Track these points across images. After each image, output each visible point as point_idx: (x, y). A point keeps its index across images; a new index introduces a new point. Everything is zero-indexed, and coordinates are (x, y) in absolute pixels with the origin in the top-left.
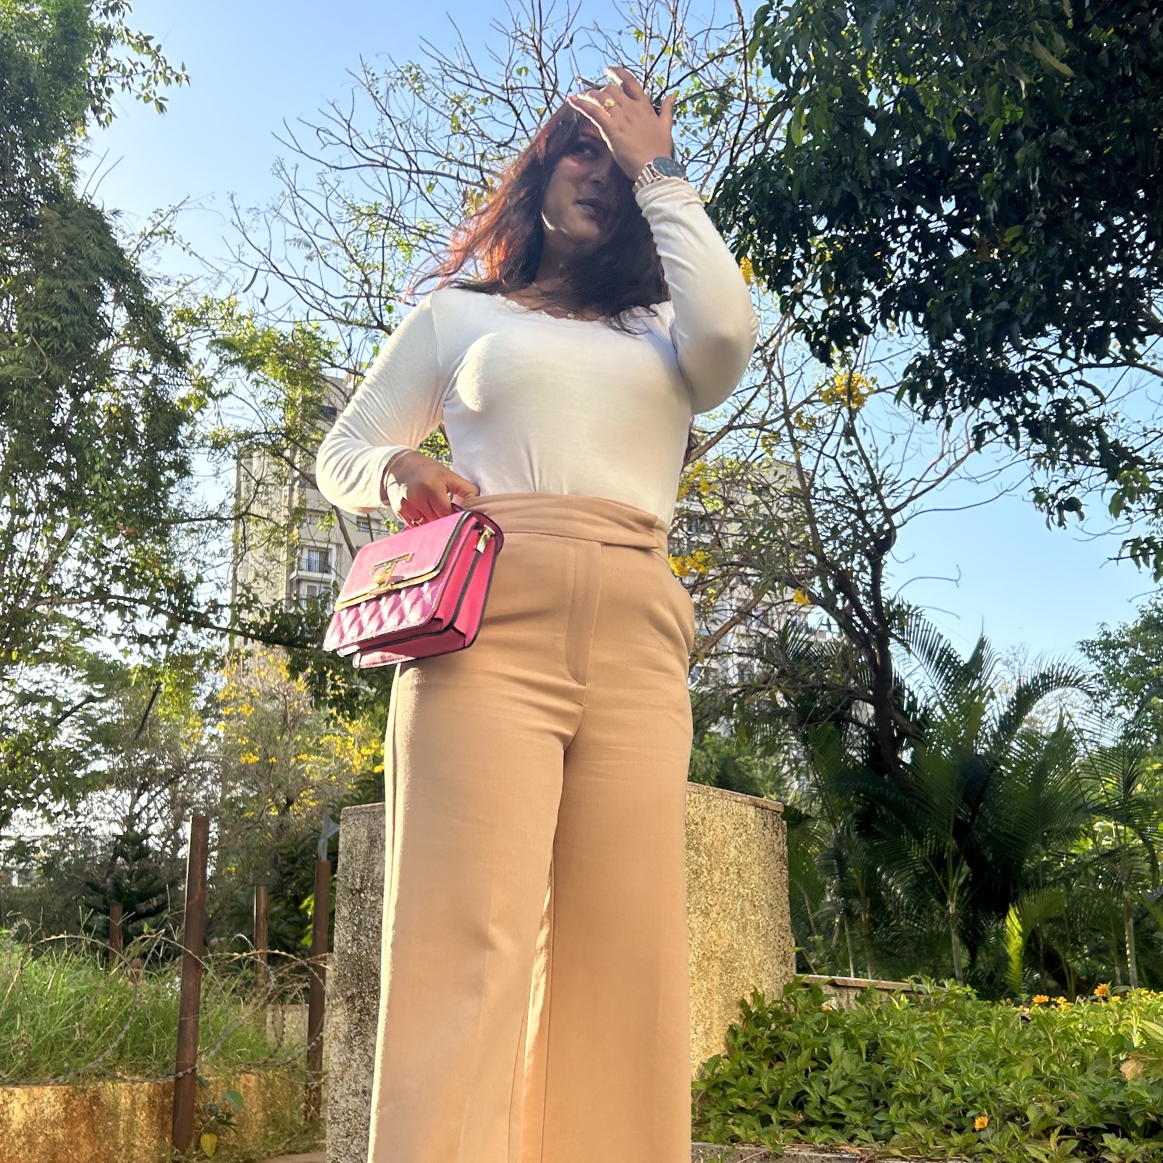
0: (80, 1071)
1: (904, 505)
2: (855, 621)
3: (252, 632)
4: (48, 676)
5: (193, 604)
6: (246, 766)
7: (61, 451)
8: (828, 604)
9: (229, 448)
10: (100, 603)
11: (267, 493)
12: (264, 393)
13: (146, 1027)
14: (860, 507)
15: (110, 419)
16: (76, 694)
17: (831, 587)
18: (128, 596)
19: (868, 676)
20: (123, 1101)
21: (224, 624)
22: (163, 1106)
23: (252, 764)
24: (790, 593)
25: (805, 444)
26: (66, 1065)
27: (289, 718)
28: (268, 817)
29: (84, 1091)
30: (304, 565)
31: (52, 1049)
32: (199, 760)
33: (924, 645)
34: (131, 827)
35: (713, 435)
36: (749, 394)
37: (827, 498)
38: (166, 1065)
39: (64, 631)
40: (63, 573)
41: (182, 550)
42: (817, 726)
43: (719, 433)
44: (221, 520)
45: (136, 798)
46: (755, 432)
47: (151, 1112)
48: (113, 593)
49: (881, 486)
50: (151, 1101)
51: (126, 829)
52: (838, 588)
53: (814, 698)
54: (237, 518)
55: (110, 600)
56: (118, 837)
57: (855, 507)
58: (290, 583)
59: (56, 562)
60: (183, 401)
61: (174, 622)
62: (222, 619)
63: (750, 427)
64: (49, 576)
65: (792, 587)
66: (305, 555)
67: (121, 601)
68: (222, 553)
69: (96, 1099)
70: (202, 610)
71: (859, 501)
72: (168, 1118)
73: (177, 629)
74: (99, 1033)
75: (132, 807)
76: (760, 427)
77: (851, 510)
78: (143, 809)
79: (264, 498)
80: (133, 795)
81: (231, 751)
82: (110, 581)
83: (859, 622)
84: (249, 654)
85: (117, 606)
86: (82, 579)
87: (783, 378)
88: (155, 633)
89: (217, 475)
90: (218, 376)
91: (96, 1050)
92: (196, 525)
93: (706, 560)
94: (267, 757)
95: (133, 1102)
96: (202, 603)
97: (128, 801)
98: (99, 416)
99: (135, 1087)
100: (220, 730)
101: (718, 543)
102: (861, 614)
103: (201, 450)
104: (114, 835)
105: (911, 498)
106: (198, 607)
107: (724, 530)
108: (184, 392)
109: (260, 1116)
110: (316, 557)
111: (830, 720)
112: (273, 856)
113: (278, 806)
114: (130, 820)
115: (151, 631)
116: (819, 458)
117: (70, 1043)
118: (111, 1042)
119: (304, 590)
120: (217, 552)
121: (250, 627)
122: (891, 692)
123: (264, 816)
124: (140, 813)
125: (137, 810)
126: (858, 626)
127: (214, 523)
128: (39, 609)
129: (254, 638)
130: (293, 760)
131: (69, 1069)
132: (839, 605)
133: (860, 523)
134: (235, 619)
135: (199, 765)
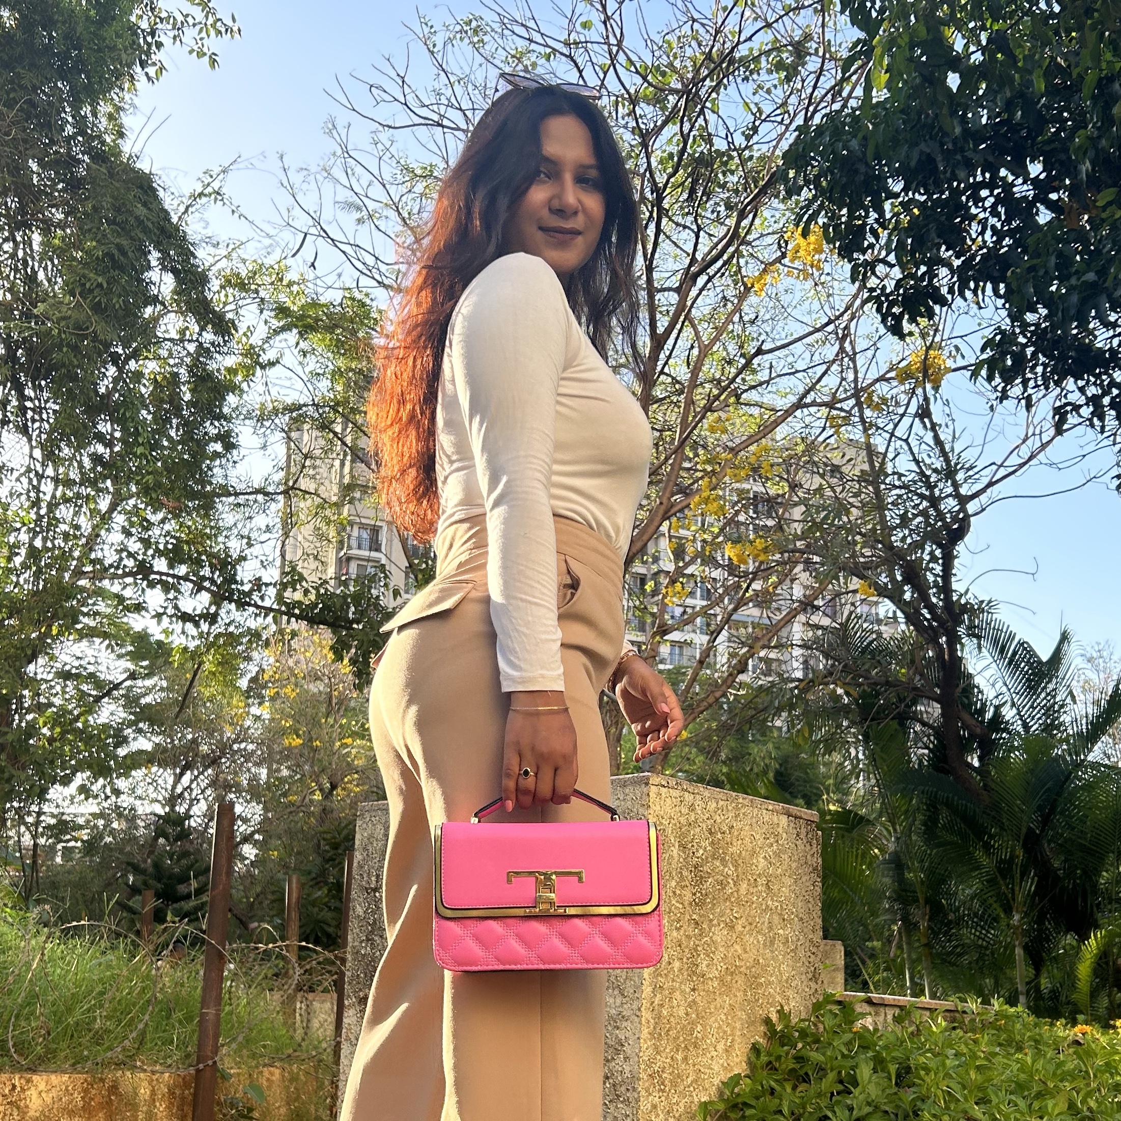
0: (99, 1060)
1: (983, 490)
2: (923, 615)
3: (297, 611)
4: (90, 652)
5: (236, 582)
6: (290, 748)
7: (105, 421)
8: (895, 596)
9: (277, 421)
10: (143, 579)
11: (315, 467)
12: (312, 364)
13: (168, 1017)
14: (932, 493)
15: (155, 388)
16: (120, 670)
17: (899, 578)
18: (171, 572)
19: (935, 674)
20: (142, 1091)
21: (267, 603)
22: (183, 1098)
23: (296, 747)
24: (855, 583)
25: (876, 425)
26: (86, 1053)
27: (334, 701)
28: (311, 801)
29: (102, 1080)
30: (354, 543)
31: (72, 1036)
32: (242, 741)
33: (996, 642)
34: (173, 807)
35: (779, 414)
36: (820, 370)
37: (897, 483)
38: (188, 1056)
39: (108, 606)
40: (106, 547)
41: (227, 525)
42: (879, 724)
43: (786, 411)
44: (266, 494)
45: (178, 778)
46: (824, 411)
47: (171, 1103)
48: (155, 569)
49: (956, 472)
50: (171, 1093)
51: (167, 809)
52: (907, 579)
53: (878, 694)
54: (285, 492)
55: (153, 576)
56: (160, 817)
57: (927, 493)
58: (339, 561)
59: (98, 535)
60: (229, 370)
61: (218, 599)
62: (267, 598)
63: (820, 405)
64: (91, 550)
65: (858, 576)
66: (355, 533)
67: (164, 578)
68: (268, 529)
69: (114, 1088)
70: (247, 588)
71: (931, 487)
72: (188, 1110)
73: (219, 607)
74: (120, 1021)
75: (174, 787)
76: (830, 405)
77: (922, 496)
78: (185, 789)
79: (311, 472)
80: (175, 774)
81: (274, 733)
82: (153, 557)
83: (928, 616)
84: (294, 634)
85: (160, 582)
86: (124, 554)
87: (855, 354)
88: (198, 612)
89: (264, 447)
90: (266, 346)
91: (116, 1038)
92: (241, 499)
93: (766, 547)
94: (311, 740)
95: (153, 1093)
96: (246, 581)
97: (171, 780)
98: (144, 385)
99: (154, 1077)
100: (264, 712)
101: (780, 527)
102: (931, 607)
103: (247, 422)
104: (155, 815)
105: (991, 484)
106: (242, 584)
107: (787, 515)
108: (230, 361)
109: (283, 1111)
110: (365, 535)
111: (893, 719)
112: (315, 841)
113: (321, 790)
114: (173, 800)
115: (194, 610)
116: (890, 441)
117: (90, 1030)
118: (131, 1031)
119: (353, 568)
120: (264, 528)
121: (294, 608)
122: (959, 690)
123: (307, 800)
124: (182, 793)
125: (179, 790)
126: (926, 619)
127: (260, 497)
128: (82, 583)
129: (298, 617)
130: (338, 744)
131: (88, 1057)
132: (907, 596)
133: (932, 512)
134: (280, 598)
135: (243, 745)
